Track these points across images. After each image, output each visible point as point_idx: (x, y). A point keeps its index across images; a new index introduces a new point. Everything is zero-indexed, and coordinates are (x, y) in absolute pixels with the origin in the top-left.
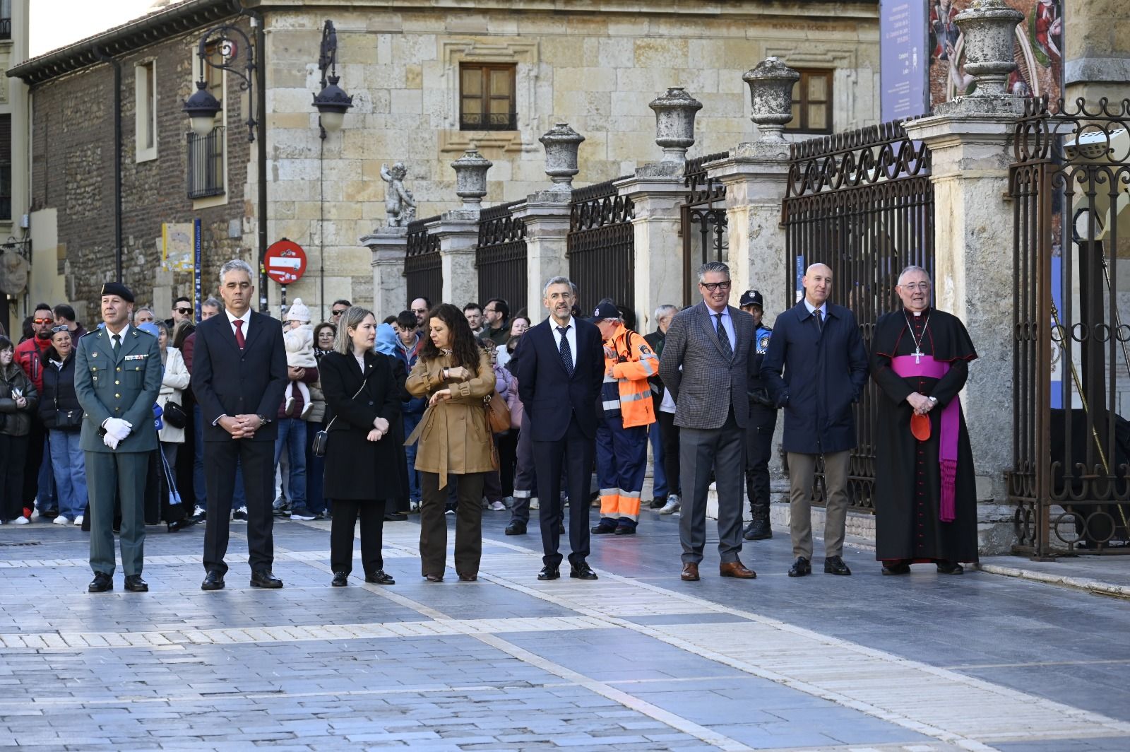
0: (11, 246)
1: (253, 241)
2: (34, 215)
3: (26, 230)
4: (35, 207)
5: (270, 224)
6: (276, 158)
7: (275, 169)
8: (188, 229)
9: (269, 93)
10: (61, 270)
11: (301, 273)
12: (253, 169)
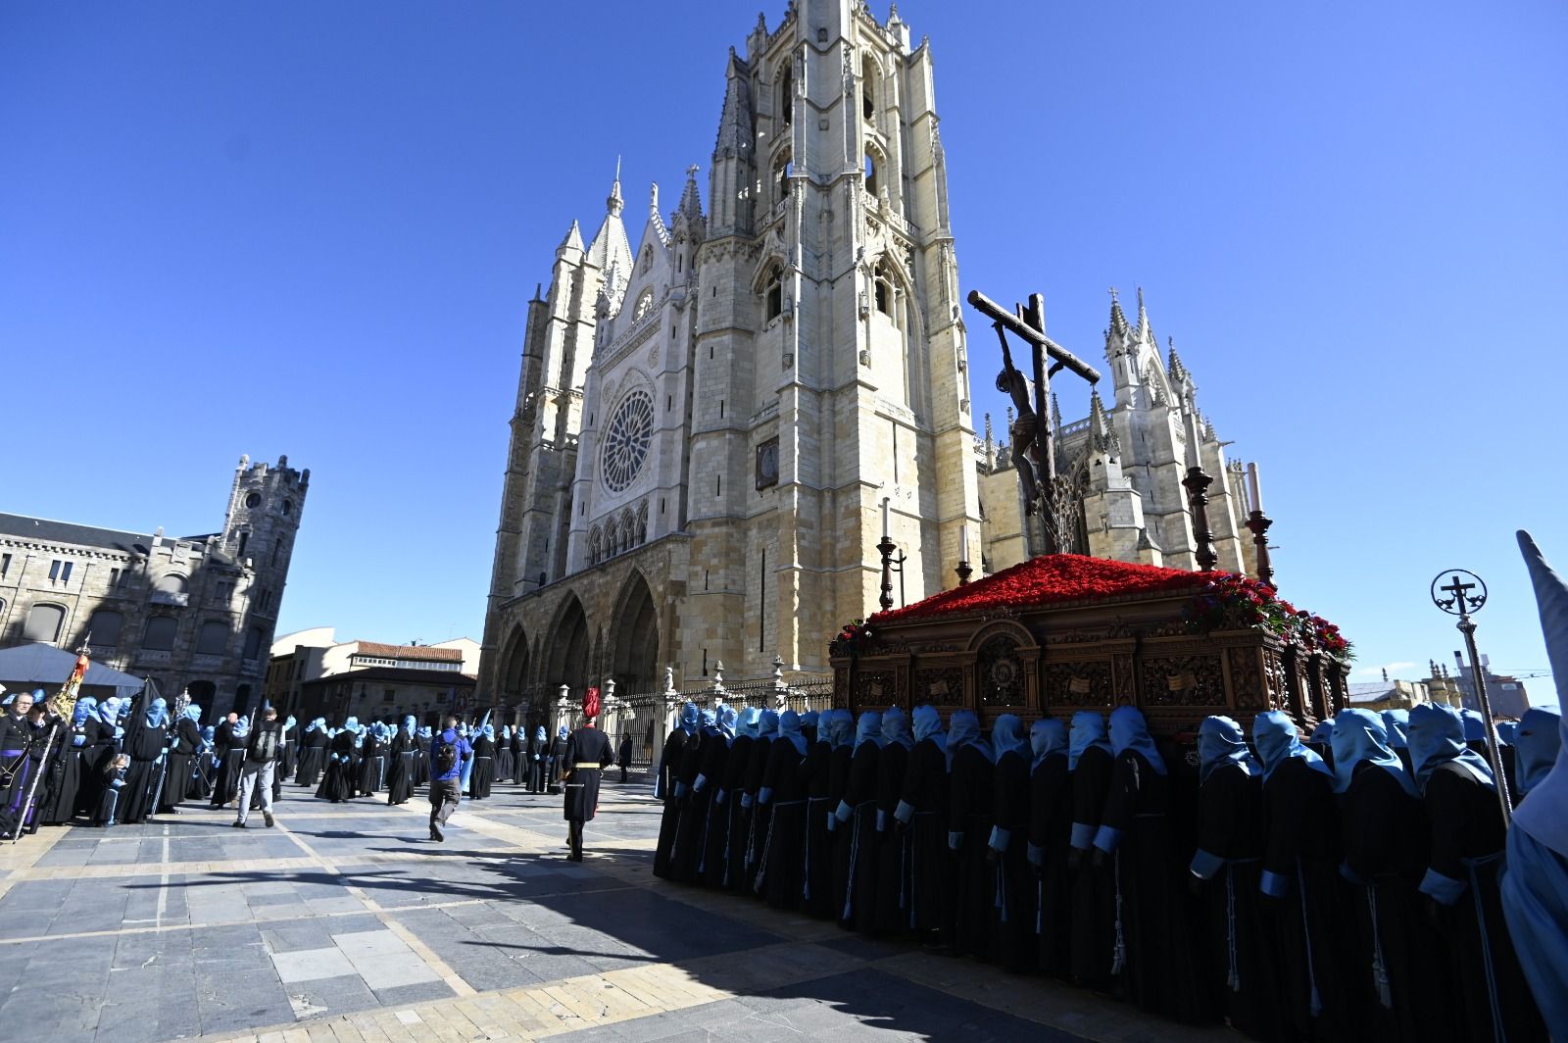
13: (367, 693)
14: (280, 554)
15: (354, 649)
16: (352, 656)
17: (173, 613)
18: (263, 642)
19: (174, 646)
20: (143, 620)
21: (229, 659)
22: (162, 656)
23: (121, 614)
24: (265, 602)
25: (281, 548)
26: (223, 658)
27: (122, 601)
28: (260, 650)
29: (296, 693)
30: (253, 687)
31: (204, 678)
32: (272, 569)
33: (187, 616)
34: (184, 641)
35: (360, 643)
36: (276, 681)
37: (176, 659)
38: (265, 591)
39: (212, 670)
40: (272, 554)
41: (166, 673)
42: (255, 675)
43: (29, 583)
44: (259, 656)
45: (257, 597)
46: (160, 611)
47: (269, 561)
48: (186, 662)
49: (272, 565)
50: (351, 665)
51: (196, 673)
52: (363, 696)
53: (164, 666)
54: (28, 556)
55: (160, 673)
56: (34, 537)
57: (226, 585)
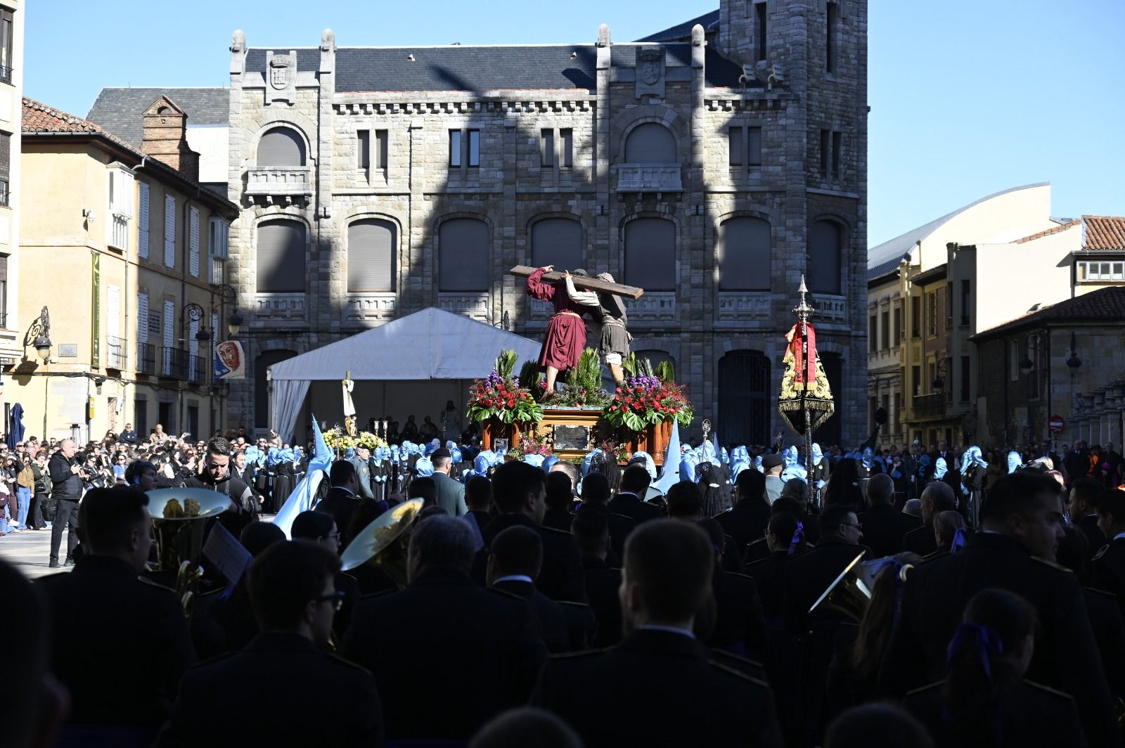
0: (969, 412)
1: (1046, 415)
2: (979, 399)
3: (975, 406)
4: (979, 396)
5: (1052, 409)
6: (1054, 384)
7: (1053, 388)
8: (1025, 410)
9: (1052, 359)
10: (988, 423)
11: (1063, 428)
12: (1046, 387)
13: (1083, 354)
14: (840, 38)
15: (1075, 240)
16: (1073, 260)
17: (662, 208)
18: (844, 251)
19: (678, 280)
20: (614, 230)
21: (782, 297)
22: (662, 303)
23: (576, 221)
24: (830, 160)
25: (840, 25)
26: (770, 297)
27: (571, 195)
28: (844, 270)
29: (965, 361)
30: (845, 355)
31: (746, 343)
32: (829, 77)
33: (688, 213)
34: (695, 267)
35: (1089, 221)
36: (932, 332)
37: (687, 306)
38: (824, 133)
39: (755, 324)
40: (823, 42)
41: (676, 338)
42: (844, 328)
43: (424, 181)
44: (845, 284)
45: (809, 151)
46: (638, 208)
47: (819, 61)
48: (704, 311)
49: (829, 70)
50: (1074, 282)
51: (727, 333)
52: (1074, 363)
53: (672, 324)
54: (410, 129)
55: (664, 338)
56: (412, 89)
57: (745, 131)
